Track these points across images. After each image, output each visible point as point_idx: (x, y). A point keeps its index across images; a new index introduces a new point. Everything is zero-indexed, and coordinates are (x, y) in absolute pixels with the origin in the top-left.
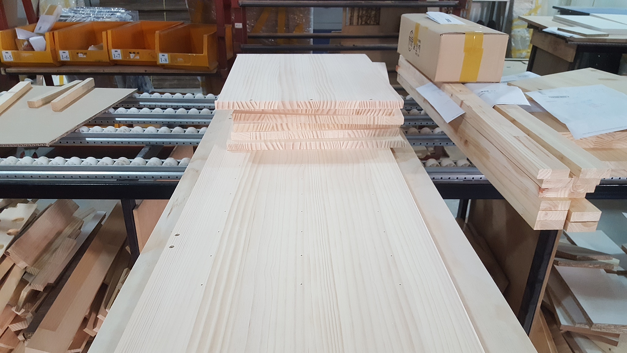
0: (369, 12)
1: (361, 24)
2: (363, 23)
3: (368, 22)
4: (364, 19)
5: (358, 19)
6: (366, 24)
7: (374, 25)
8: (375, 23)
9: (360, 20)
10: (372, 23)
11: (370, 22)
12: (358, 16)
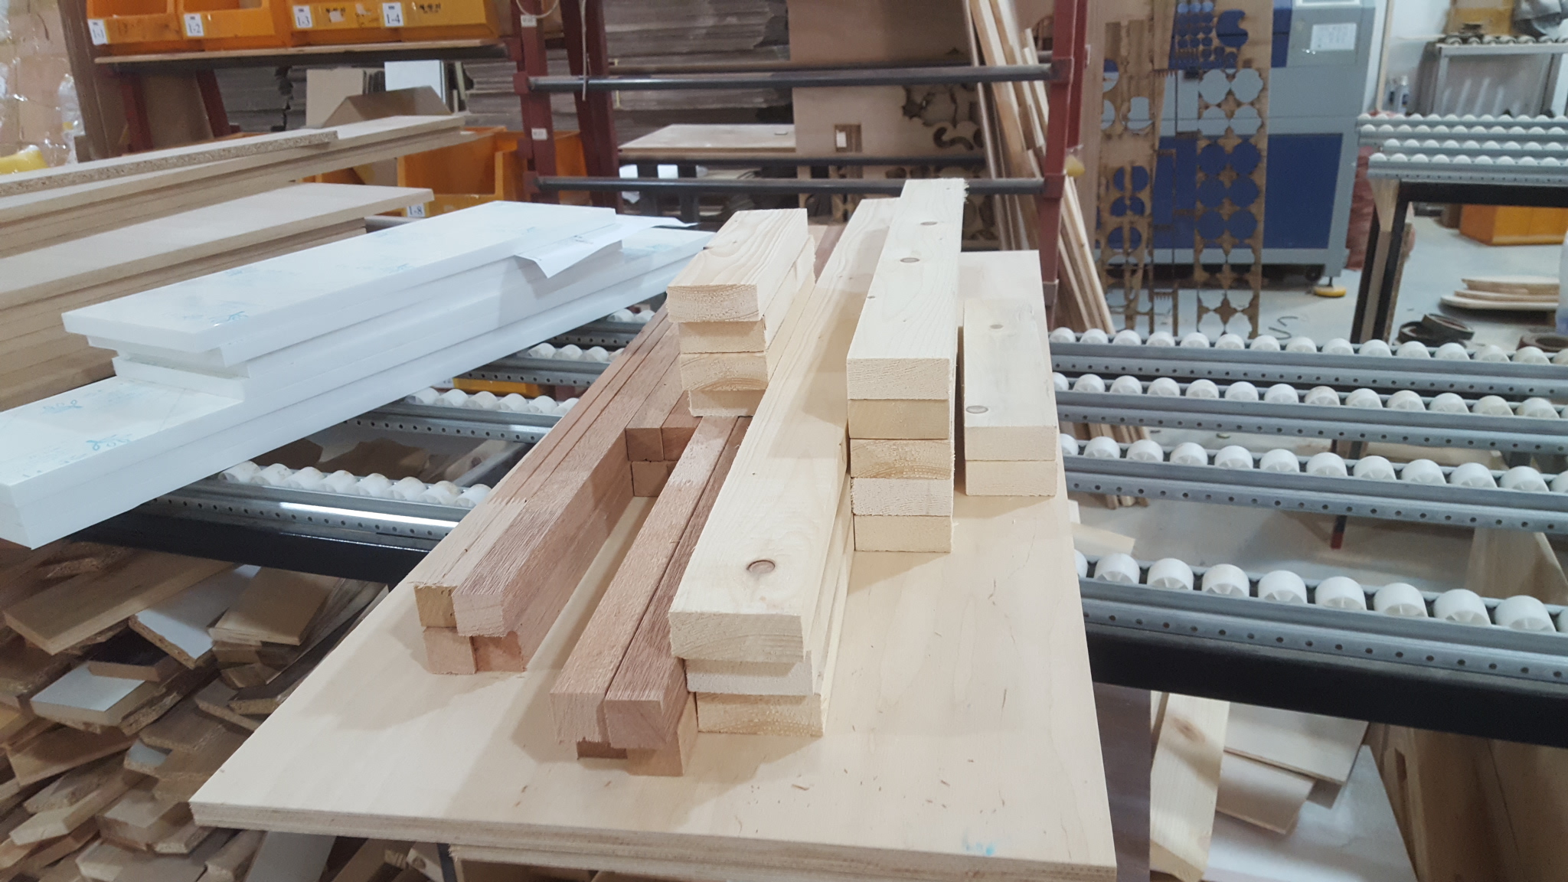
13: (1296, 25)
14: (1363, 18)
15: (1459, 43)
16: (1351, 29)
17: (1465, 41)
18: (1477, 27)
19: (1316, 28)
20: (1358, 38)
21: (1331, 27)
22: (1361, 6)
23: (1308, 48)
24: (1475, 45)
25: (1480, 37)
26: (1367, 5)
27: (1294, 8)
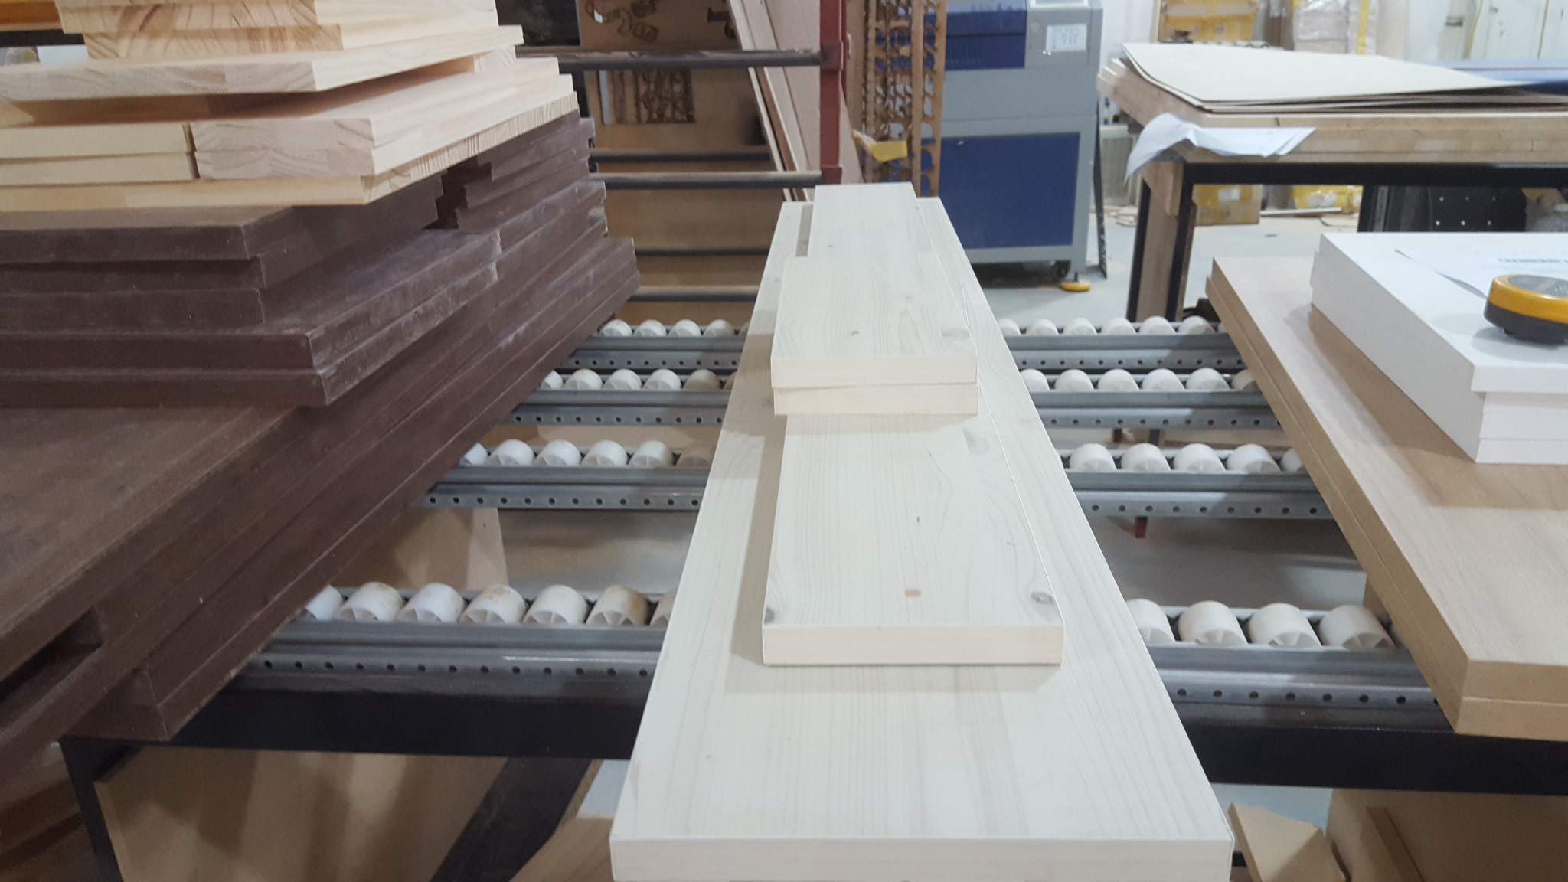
0: (667, 85)
1: (650, 121)
2: (655, 116)
3: (668, 113)
4: (656, 105)
5: (637, 105)
6: (661, 118)
7: (682, 121)
8: (685, 118)
9: (644, 112)
10: (678, 115)
11: (673, 113)
12: (637, 96)
13: (1032, 27)
14: (1092, 19)
16: (1082, 30)
19: (1050, 29)
20: (1089, 40)
21: (1063, 28)
22: (1090, 7)
23: (1043, 47)
26: (1095, 7)
27: (1029, 10)
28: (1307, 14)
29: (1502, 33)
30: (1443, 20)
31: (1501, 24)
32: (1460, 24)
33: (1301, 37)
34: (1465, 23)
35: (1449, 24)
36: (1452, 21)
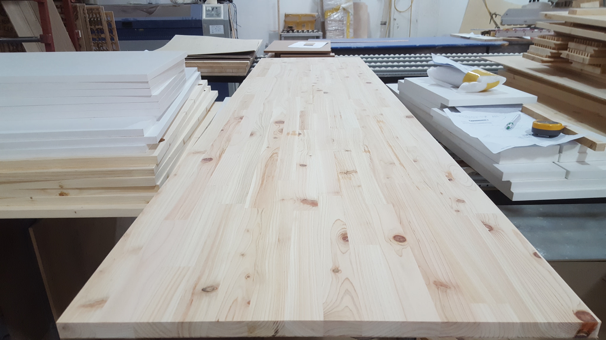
13: (204, 25)
14: (225, 23)
15: (287, 33)
17: (288, 32)
18: (291, 27)
20: (225, 30)
21: (215, 26)
22: (224, 19)
23: (209, 32)
24: (291, 33)
25: (293, 31)
27: (203, 19)
28: (330, 20)
29: (398, 27)
30: (380, 23)
31: (397, 24)
32: (385, 24)
33: (329, 29)
34: (387, 24)
35: (381, 24)
36: (382, 23)
